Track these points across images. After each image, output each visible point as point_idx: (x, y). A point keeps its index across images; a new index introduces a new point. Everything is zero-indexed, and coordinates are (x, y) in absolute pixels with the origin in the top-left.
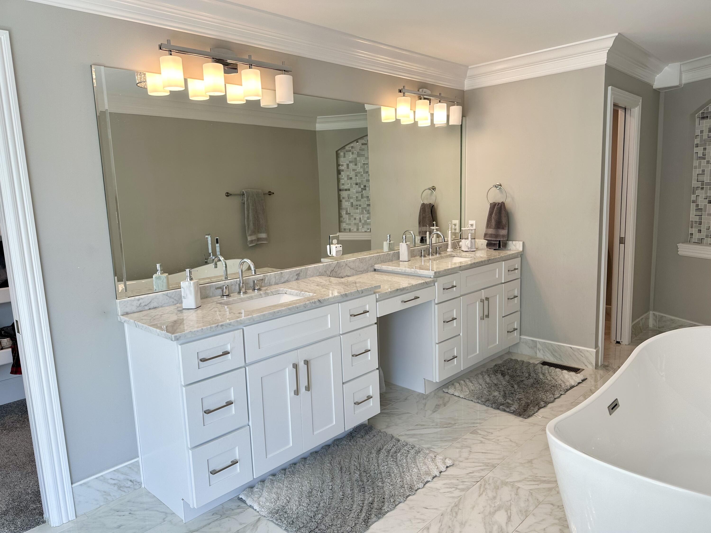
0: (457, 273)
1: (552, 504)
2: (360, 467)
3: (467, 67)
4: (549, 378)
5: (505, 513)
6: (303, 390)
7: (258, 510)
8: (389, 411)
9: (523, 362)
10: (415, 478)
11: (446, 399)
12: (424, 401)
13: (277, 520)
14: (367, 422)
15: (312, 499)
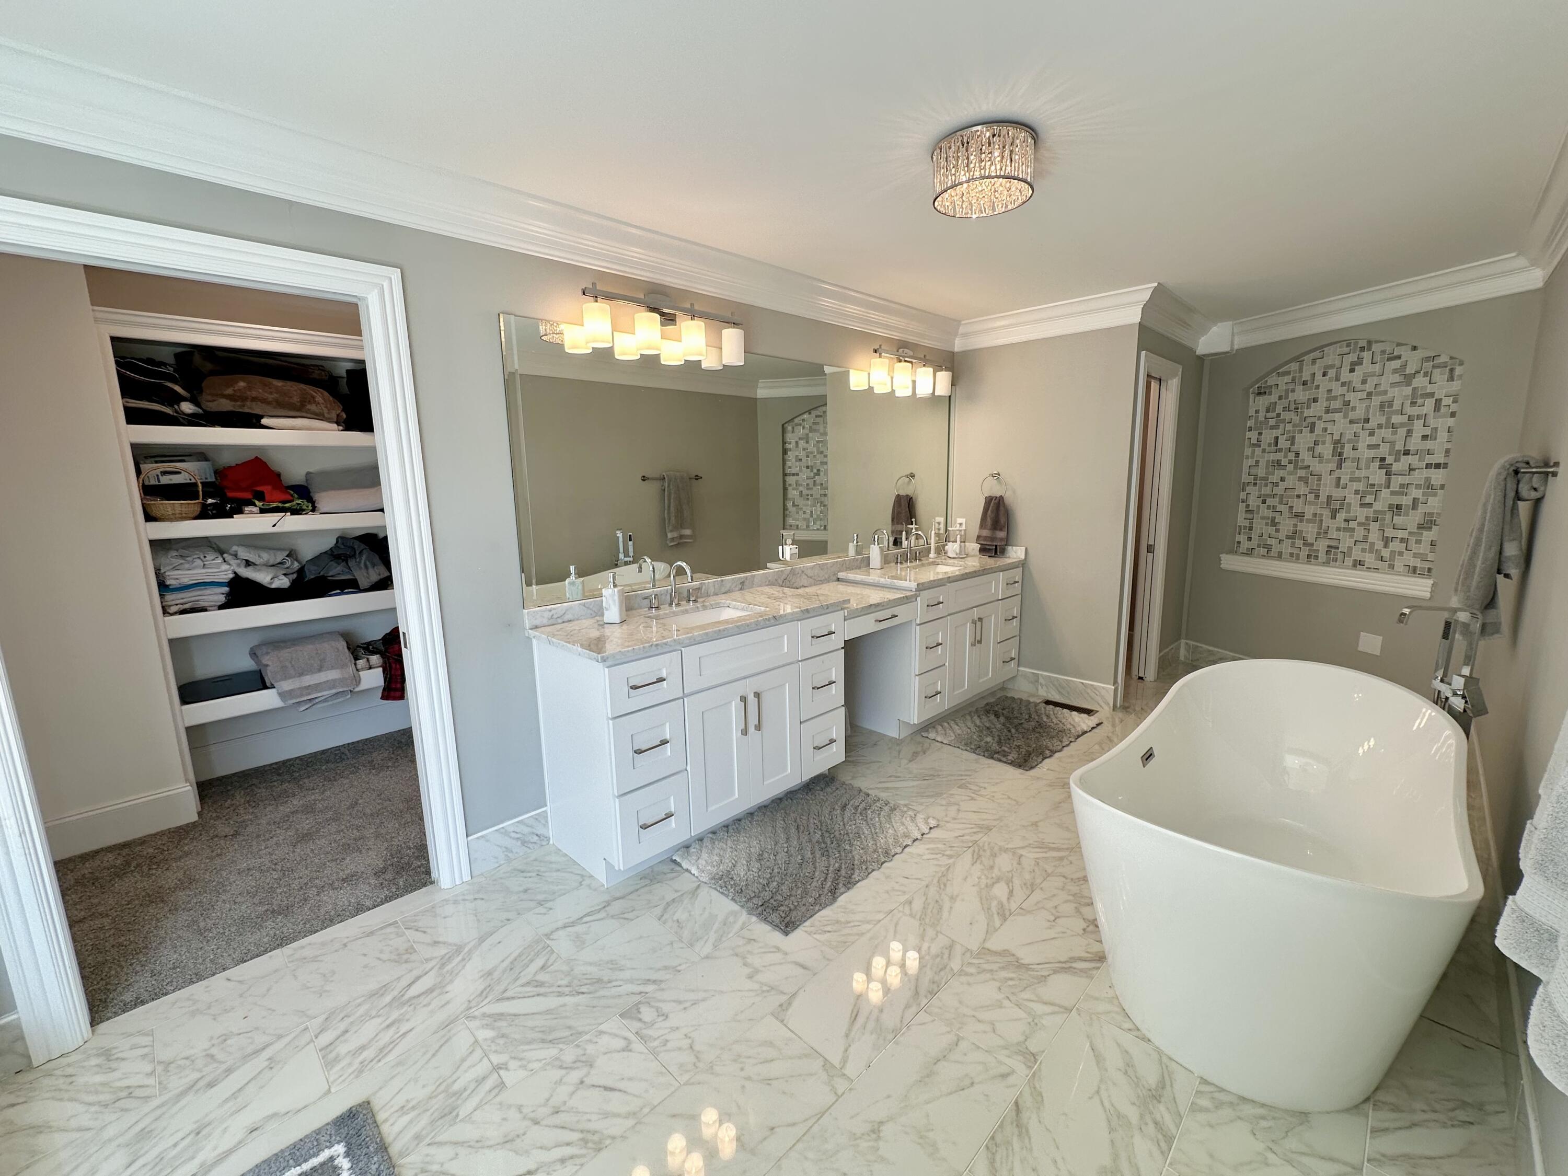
0: (944, 585)
1: (1064, 877)
2: (821, 825)
3: (959, 322)
4: (1055, 721)
5: (1006, 887)
6: (751, 729)
7: (696, 875)
8: (855, 758)
9: (1021, 700)
10: (891, 841)
11: (926, 745)
12: (897, 748)
13: (722, 888)
14: (827, 772)
15: (763, 863)
